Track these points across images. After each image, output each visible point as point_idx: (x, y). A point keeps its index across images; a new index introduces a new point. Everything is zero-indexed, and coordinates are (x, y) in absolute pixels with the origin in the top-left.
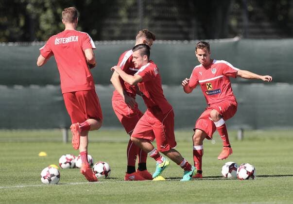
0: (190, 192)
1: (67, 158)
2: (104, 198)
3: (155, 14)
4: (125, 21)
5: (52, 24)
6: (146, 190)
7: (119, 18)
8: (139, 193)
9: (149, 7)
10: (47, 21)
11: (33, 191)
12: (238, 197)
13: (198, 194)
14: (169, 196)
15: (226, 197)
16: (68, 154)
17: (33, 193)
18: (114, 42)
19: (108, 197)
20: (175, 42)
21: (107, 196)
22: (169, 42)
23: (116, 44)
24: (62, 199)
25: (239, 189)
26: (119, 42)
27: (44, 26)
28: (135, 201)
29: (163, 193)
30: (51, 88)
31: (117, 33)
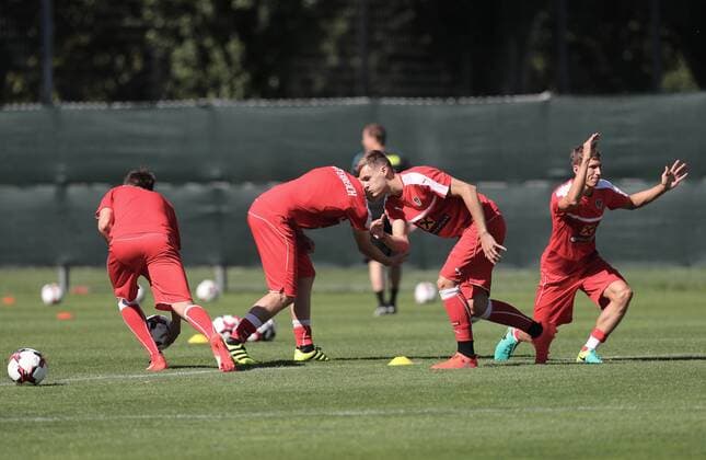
0: (460, 386)
1: (225, 323)
2: (297, 398)
3: (390, 49)
4: (333, 60)
5: (195, 68)
6: (376, 384)
7: (323, 56)
8: (363, 389)
9: (379, 36)
10: (186, 63)
11: (164, 386)
12: (551, 397)
13: (475, 391)
14: (421, 394)
15: (529, 397)
16: (228, 314)
17: (162, 388)
18: (314, 102)
19: (304, 397)
20: (429, 102)
21: (303, 394)
22: (419, 102)
23: (320, 106)
24: (216, 402)
25: (554, 381)
26: (324, 102)
27: (180, 71)
28: (357, 403)
29: (409, 388)
30: (194, 189)
31: (319, 83)
